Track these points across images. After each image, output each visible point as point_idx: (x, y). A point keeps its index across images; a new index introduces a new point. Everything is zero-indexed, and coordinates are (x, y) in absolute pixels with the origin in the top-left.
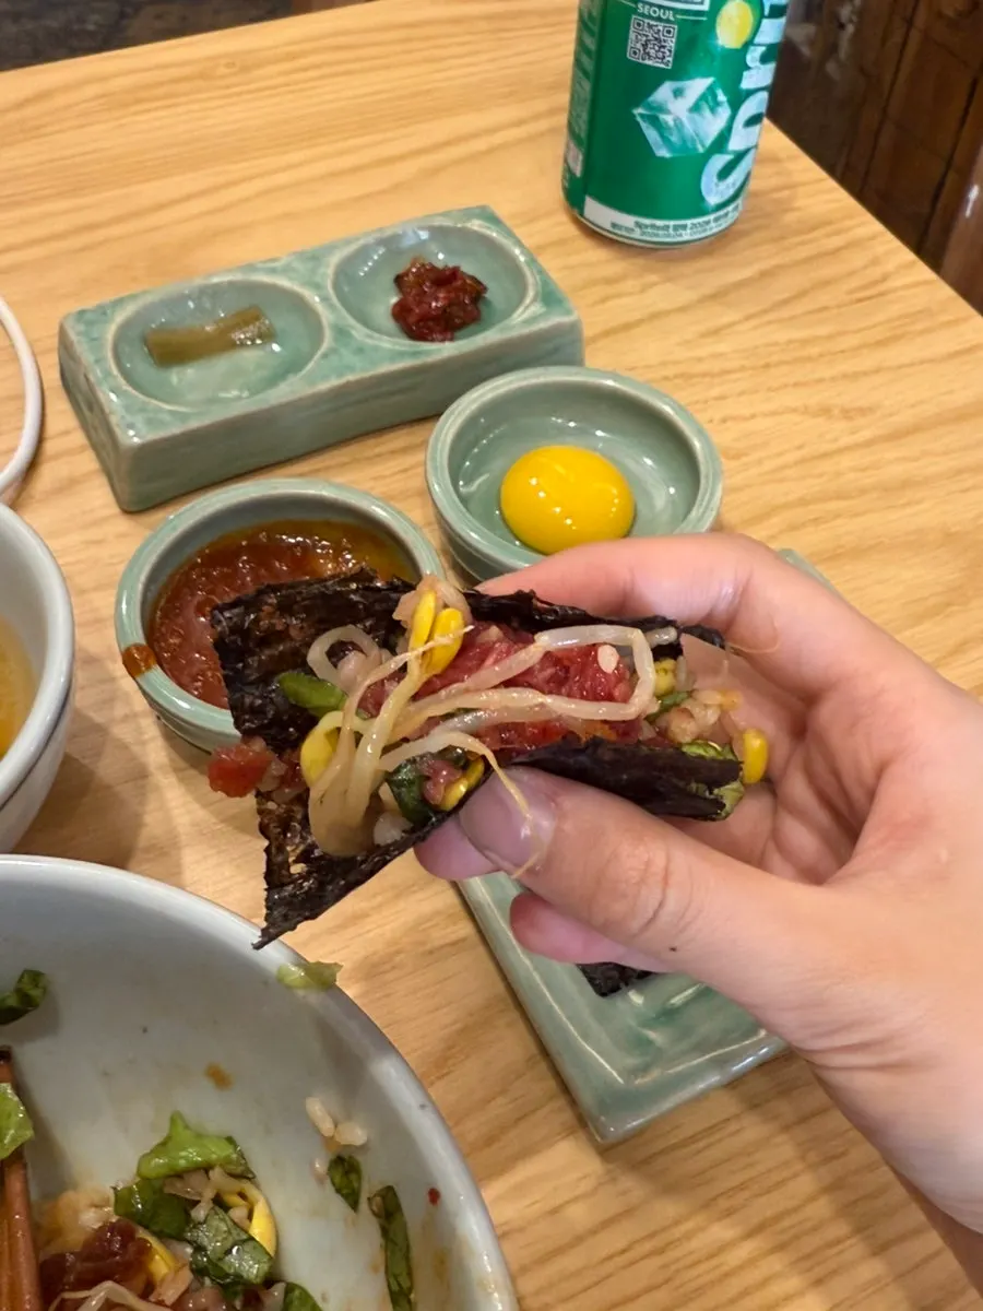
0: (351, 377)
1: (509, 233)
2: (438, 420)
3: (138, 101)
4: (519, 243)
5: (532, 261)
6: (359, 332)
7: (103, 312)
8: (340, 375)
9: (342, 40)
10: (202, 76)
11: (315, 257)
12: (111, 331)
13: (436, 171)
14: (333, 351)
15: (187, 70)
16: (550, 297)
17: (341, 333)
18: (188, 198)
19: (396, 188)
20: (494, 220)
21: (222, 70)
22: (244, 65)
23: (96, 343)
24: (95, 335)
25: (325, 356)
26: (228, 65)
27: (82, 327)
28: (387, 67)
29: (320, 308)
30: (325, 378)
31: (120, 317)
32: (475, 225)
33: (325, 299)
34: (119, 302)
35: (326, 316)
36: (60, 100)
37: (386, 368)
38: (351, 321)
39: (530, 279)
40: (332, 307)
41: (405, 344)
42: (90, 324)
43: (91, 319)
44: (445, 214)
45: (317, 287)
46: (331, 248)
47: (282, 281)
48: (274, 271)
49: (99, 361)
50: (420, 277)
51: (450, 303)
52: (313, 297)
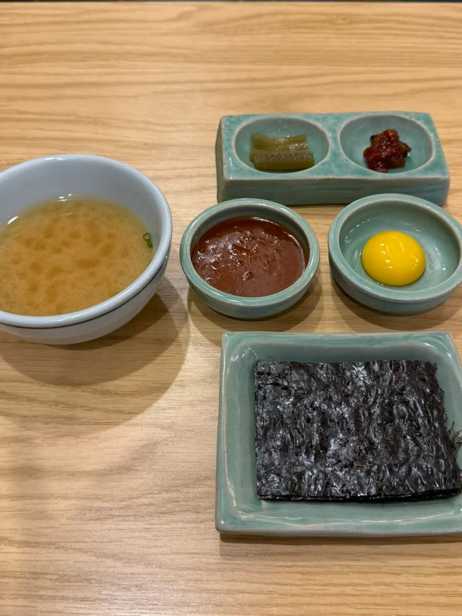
0: (330, 177)
1: (433, 130)
3: (297, 27)
4: (436, 135)
5: (438, 146)
6: (344, 157)
7: (239, 119)
8: (326, 174)
9: (401, 19)
10: (330, 22)
11: (339, 118)
12: (238, 129)
14: (327, 163)
15: (324, 18)
16: (439, 165)
17: (335, 155)
18: (300, 77)
19: (396, 95)
20: (428, 120)
21: (340, 21)
22: (351, 20)
23: (231, 132)
24: (231, 128)
25: (323, 164)
26: (344, 19)
27: (228, 123)
28: (416, 36)
29: (330, 141)
30: (319, 174)
31: (244, 124)
32: (420, 123)
33: (335, 139)
34: (247, 117)
35: (332, 146)
36: (264, 20)
38: (342, 151)
39: (434, 154)
40: (336, 142)
41: (364, 168)
42: (232, 123)
43: (233, 121)
44: (407, 113)
45: (334, 131)
47: (320, 125)
48: (318, 119)
49: (229, 140)
50: (382, 139)
51: (392, 154)
52: (329, 135)
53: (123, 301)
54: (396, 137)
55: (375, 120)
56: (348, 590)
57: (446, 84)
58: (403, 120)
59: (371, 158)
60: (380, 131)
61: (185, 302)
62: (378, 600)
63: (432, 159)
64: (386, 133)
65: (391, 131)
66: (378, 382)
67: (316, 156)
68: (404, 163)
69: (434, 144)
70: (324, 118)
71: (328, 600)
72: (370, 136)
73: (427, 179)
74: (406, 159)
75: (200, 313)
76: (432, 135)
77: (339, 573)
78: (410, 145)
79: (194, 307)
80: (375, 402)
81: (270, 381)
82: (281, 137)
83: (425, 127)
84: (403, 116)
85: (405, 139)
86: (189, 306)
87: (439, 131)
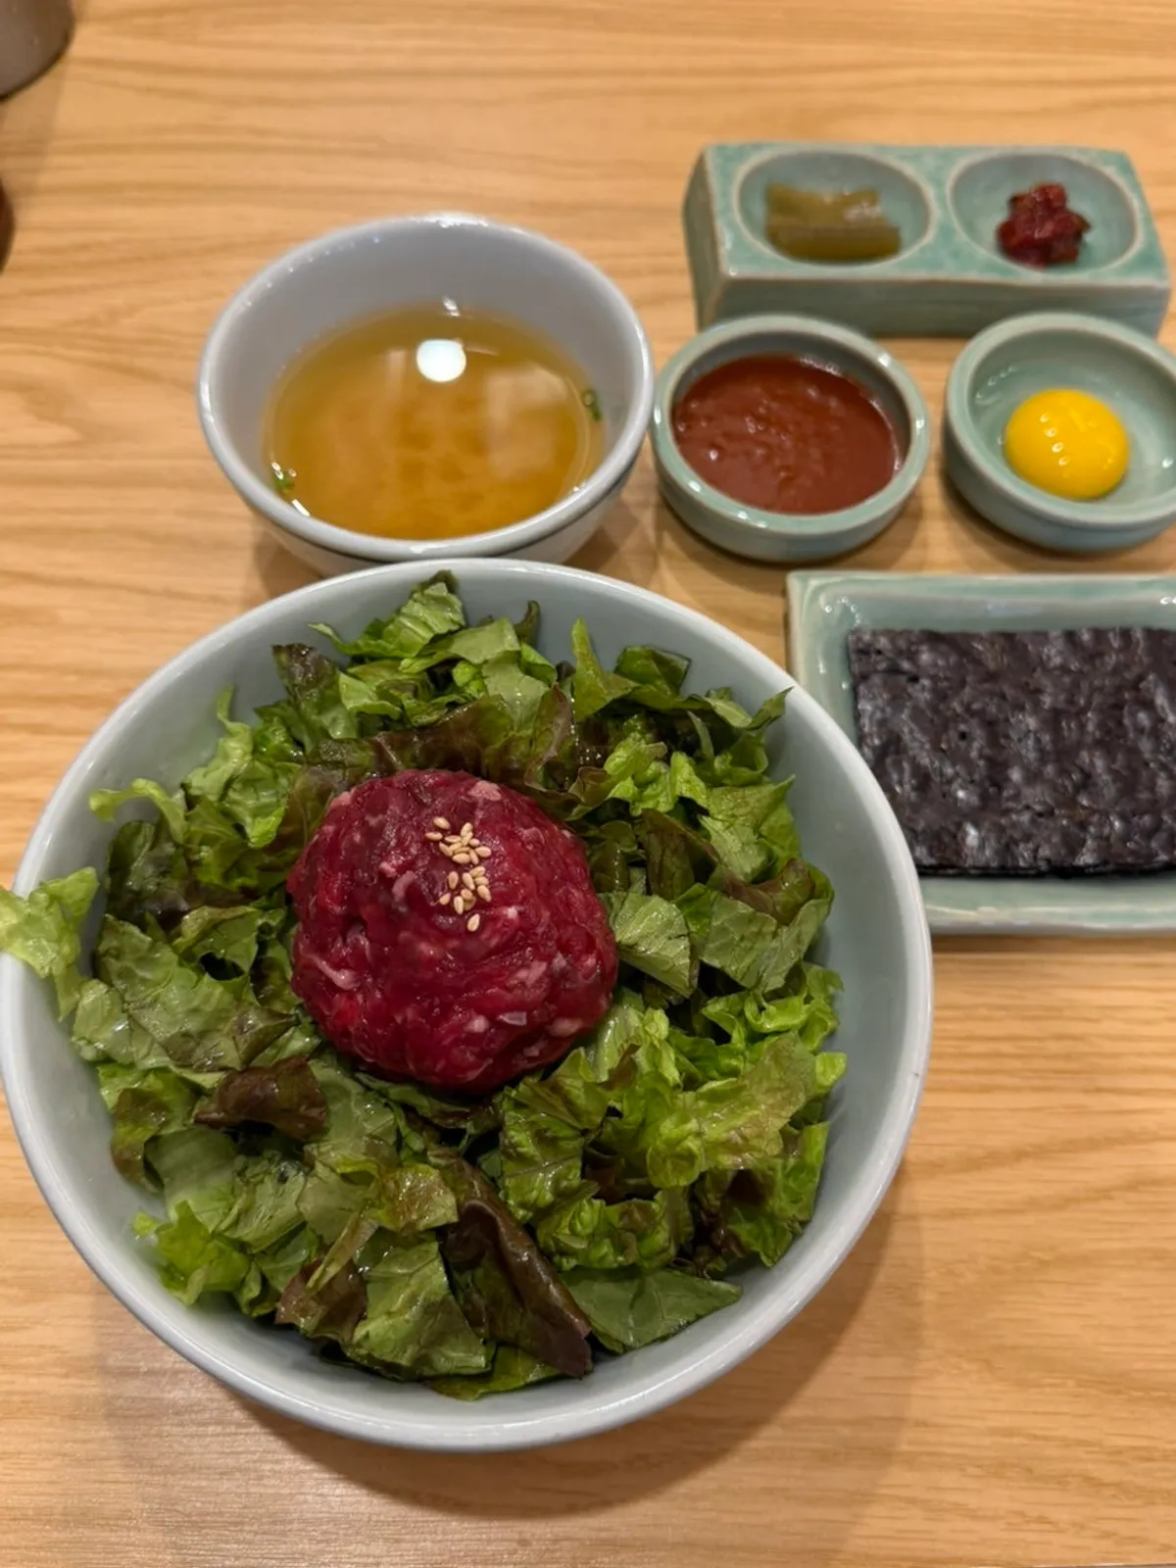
0: (939, 276)
1: (1137, 187)
4: (1142, 199)
5: (1148, 221)
6: (962, 237)
7: (741, 153)
8: (930, 269)
11: (947, 156)
12: (742, 171)
13: (1096, 105)
14: (929, 246)
16: (1151, 259)
17: (946, 232)
20: (1126, 167)
23: (727, 176)
24: (730, 170)
25: (922, 249)
27: (719, 161)
29: (934, 204)
30: (916, 267)
31: (755, 160)
32: (1110, 171)
33: (941, 198)
34: (757, 147)
35: (936, 213)
37: (973, 275)
38: (956, 224)
39: (1141, 238)
40: (944, 206)
41: (1000, 261)
42: (728, 159)
43: (730, 156)
44: (1083, 151)
45: (938, 184)
46: (963, 151)
47: (909, 170)
48: (902, 158)
49: (726, 194)
50: (1034, 205)
51: (1055, 236)
52: (930, 193)
53: (570, 517)
54: (1062, 196)
55: (1018, 163)
56: (1005, 1047)
57: (1145, 91)
58: (1072, 165)
59: (1011, 241)
60: (1026, 185)
61: (651, 533)
62: (1061, 1065)
63: (1138, 249)
64: (1040, 191)
65: (1052, 187)
66: (1094, 666)
67: (906, 234)
68: (1077, 253)
69: (1139, 216)
70: (915, 156)
71: (972, 1064)
72: (1008, 197)
73: (1129, 288)
74: (1080, 247)
75: (682, 555)
76: (1135, 203)
77: (986, 1019)
78: (1089, 217)
79: (669, 542)
80: (1089, 703)
81: (882, 666)
82: (826, 193)
83: (1120, 180)
84: (1074, 156)
85: (1079, 204)
86: (659, 539)
87: (1149, 192)
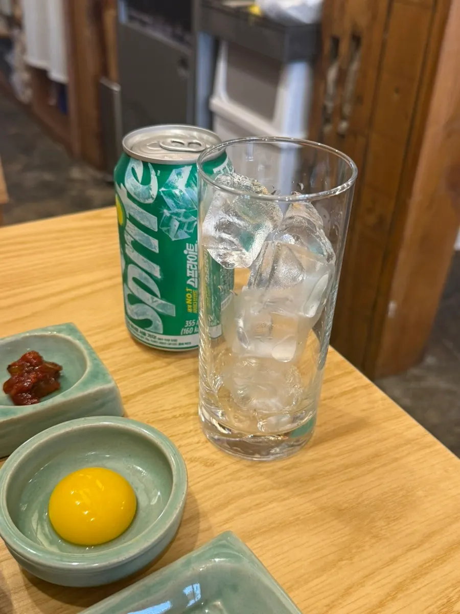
2: (6, 460)
4: (85, 343)
5: (92, 354)
16: (98, 374)
20: (72, 329)
32: (62, 335)
39: (89, 364)
44: (44, 329)
50: (21, 367)
51: (38, 380)
54: (39, 359)
55: (13, 346)
58: (42, 338)
59: (13, 392)
60: (16, 358)
63: (88, 370)
64: (24, 358)
65: (29, 353)
68: (59, 384)
69: (86, 353)
72: (6, 367)
73: (90, 394)
74: (60, 380)
76: (82, 347)
78: (59, 363)
83: (70, 338)
84: (41, 333)
85: (51, 357)
87: (90, 340)
